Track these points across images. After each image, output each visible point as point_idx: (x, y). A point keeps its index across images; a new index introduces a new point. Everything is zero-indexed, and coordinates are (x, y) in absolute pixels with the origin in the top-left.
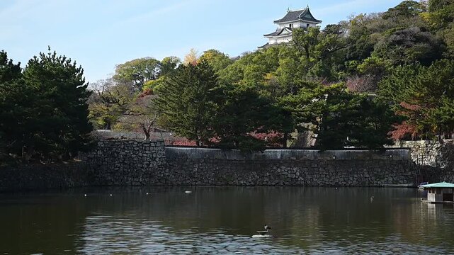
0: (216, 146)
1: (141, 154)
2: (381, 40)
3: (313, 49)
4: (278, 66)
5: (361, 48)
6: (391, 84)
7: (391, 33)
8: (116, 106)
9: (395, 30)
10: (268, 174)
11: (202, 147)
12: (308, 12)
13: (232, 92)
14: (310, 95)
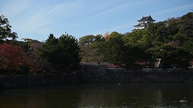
0: (124, 67)
1: (96, 70)
2: (182, 27)
3: (156, 31)
4: (142, 37)
5: (174, 30)
6: (189, 44)
7: (186, 25)
8: (83, 53)
9: (187, 23)
10: (144, 78)
11: (119, 68)
12: (150, 17)
13: (130, 47)
14: (159, 48)
